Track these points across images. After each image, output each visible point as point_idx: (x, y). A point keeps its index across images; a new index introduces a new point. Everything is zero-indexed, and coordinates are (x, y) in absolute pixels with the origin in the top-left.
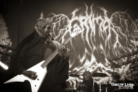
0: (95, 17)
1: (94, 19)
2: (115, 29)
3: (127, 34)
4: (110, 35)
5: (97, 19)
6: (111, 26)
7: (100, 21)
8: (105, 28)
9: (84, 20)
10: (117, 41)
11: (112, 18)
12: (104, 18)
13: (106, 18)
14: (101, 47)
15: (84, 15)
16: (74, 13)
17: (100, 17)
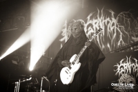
0: (105, 19)
1: (103, 21)
2: (120, 28)
3: (129, 32)
4: (115, 34)
5: (106, 21)
6: (117, 26)
7: (108, 22)
8: (112, 29)
9: (96, 23)
10: (121, 39)
11: (117, 18)
12: (111, 19)
13: (113, 19)
14: (108, 45)
15: (97, 18)
16: (89, 18)
17: (108, 19)
